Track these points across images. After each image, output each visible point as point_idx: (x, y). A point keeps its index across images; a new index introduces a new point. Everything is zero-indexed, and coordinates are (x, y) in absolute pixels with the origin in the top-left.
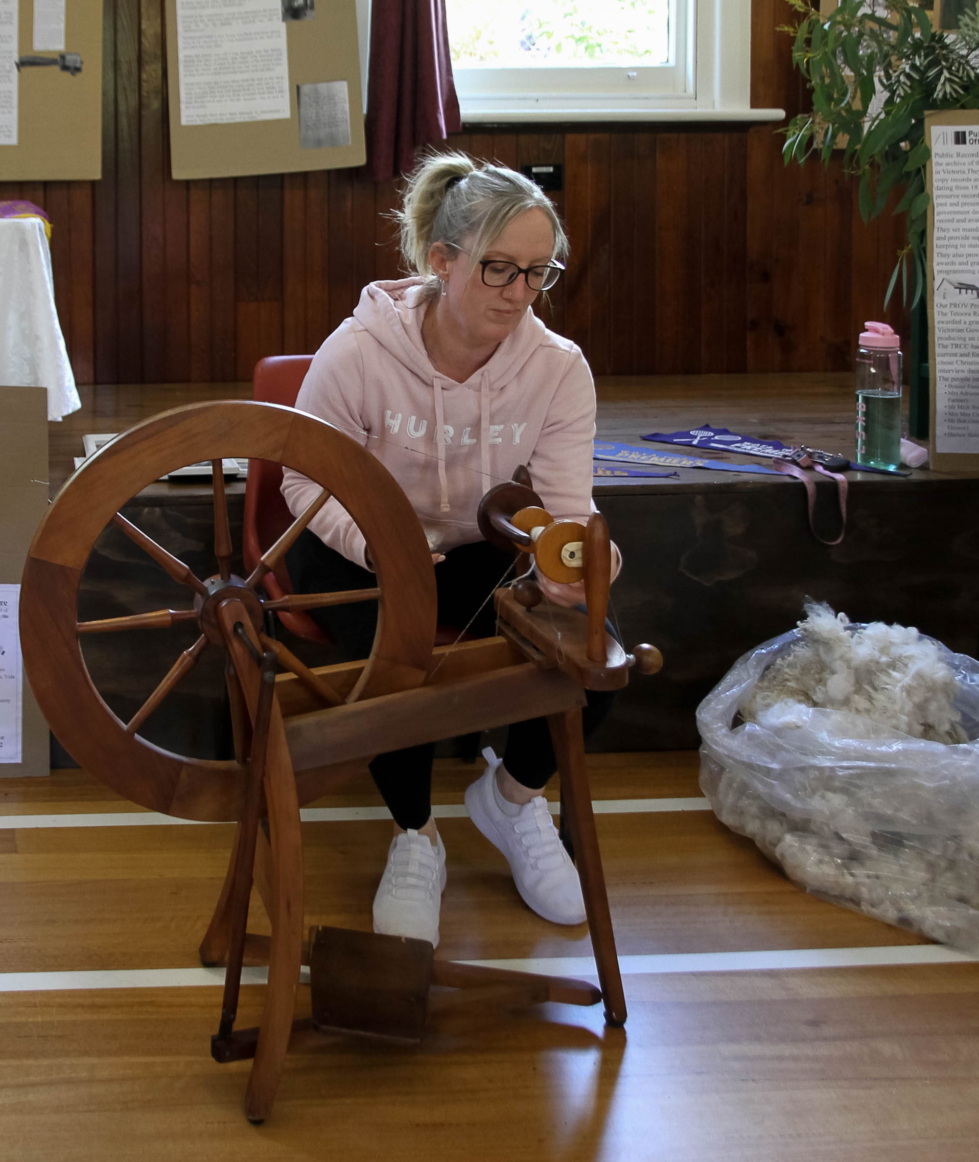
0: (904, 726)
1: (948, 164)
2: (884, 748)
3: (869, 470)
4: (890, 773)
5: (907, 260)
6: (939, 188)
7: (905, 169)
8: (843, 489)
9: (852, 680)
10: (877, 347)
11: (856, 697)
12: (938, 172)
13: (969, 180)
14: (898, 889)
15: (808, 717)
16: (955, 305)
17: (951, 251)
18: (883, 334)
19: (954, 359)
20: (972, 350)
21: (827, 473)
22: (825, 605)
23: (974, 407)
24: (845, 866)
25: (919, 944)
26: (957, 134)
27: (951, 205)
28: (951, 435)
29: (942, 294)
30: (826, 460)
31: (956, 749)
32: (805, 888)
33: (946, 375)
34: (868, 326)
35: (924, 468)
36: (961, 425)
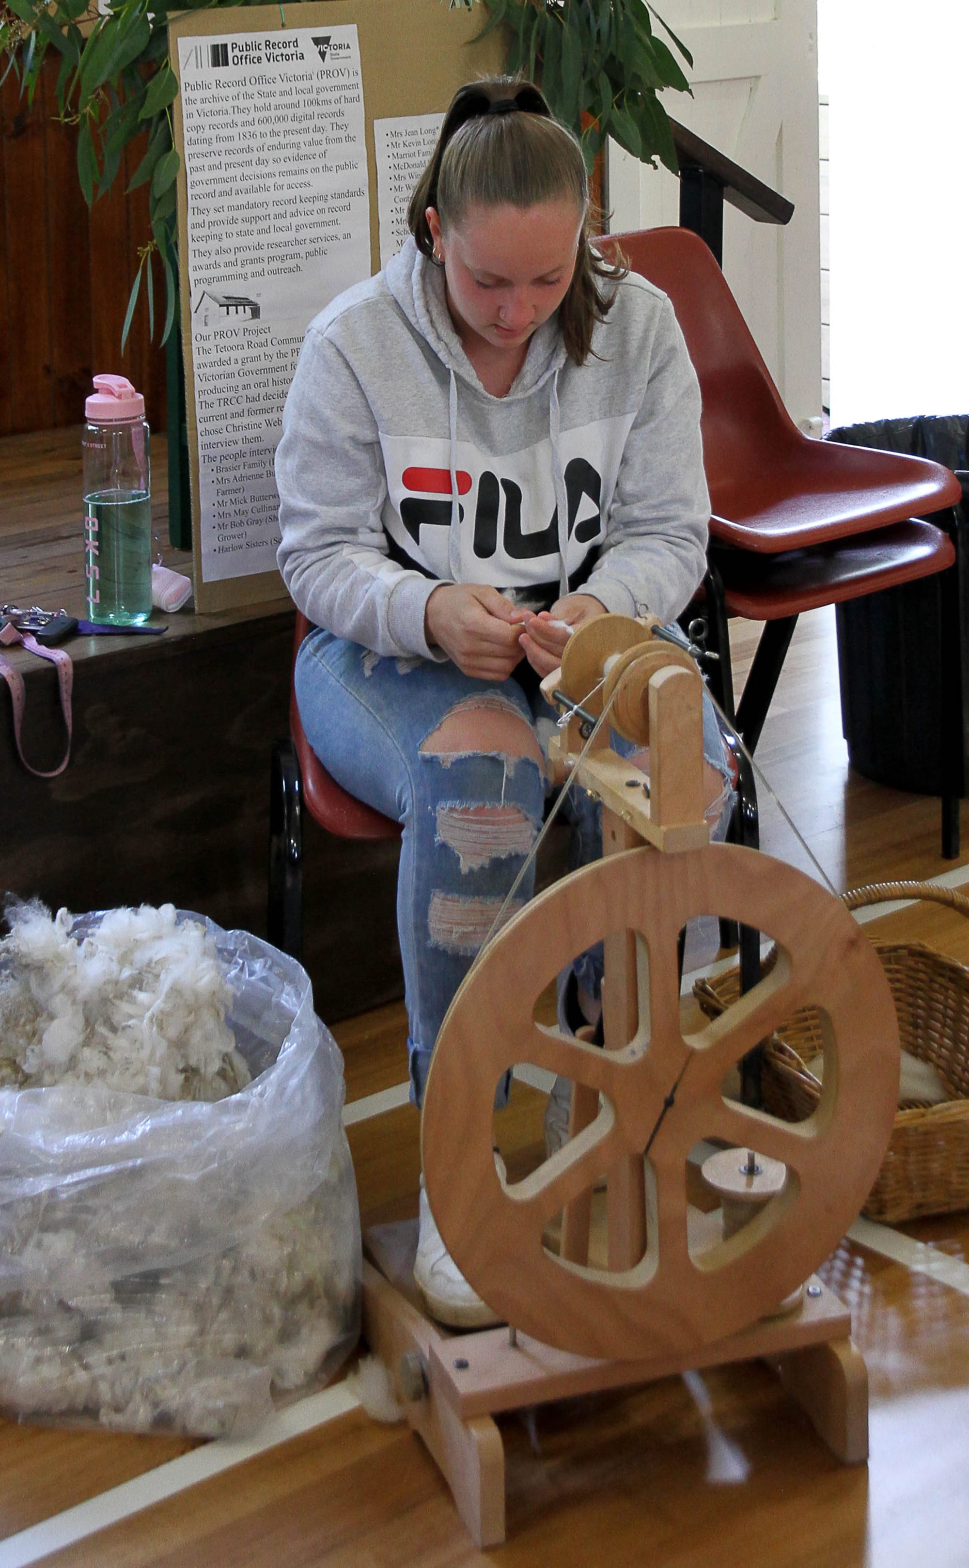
0: (154, 1086)
1: (203, 101)
2: (124, 1136)
3: (107, 631)
4: (136, 1173)
5: (152, 262)
6: (192, 142)
7: (142, 115)
8: (66, 675)
9: (80, 1021)
10: (111, 420)
11: (87, 1052)
12: (190, 115)
13: (234, 124)
14: (153, 1368)
15: (13, 1113)
16: (222, 334)
17: (213, 245)
18: (119, 397)
19: (222, 423)
20: (245, 406)
21: (43, 650)
22: (36, 902)
23: (253, 498)
24: (76, 1355)
25: (183, 1453)
26: (215, 48)
27: (211, 168)
28: (222, 550)
29: (203, 319)
30: (43, 623)
31: (226, 1105)
32: (16, 1416)
33: (211, 452)
34: (97, 383)
35: (186, 610)
36: (235, 531)
